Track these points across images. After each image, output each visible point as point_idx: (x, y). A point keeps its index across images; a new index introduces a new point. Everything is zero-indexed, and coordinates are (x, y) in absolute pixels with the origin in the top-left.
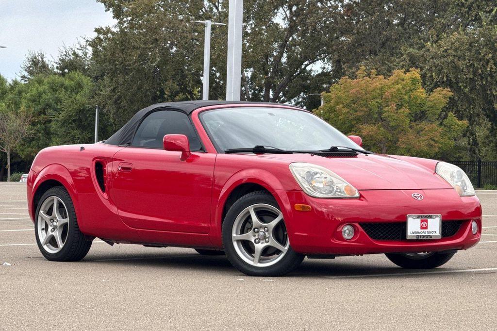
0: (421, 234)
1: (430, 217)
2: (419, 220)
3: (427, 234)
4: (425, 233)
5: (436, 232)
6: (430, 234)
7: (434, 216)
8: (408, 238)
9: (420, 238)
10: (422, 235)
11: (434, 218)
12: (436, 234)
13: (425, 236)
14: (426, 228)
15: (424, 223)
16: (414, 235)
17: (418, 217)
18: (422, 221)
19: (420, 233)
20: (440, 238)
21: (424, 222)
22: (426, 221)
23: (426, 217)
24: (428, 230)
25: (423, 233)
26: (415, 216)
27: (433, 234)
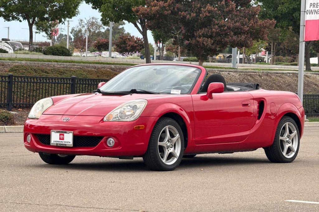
1: (66, 132)
2: (58, 134)
3: (63, 143)
4: (62, 142)
5: (70, 143)
7: (68, 132)
8: (51, 144)
9: (58, 145)
10: (61, 143)
14: (63, 139)
15: (62, 136)
17: (58, 132)
18: (60, 135)
19: (59, 142)
20: (73, 146)
22: (63, 135)
23: (62, 132)
24: (64, 141)
25: (61, 142)
26: (55, 131)
27: (68, 143)
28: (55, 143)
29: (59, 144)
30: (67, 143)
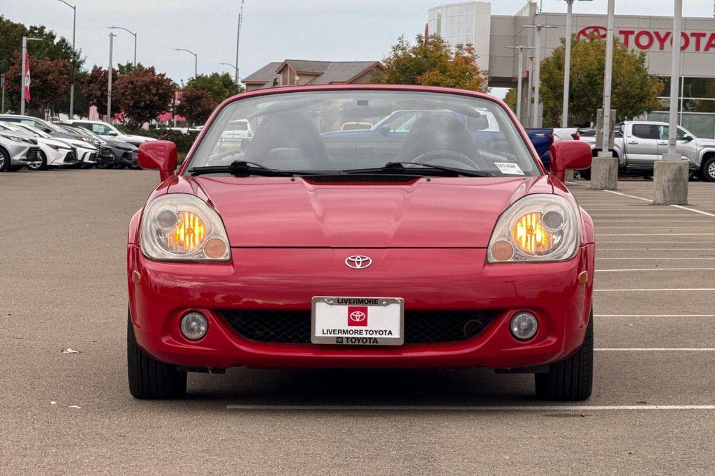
0: (349, 336)
1: (375, 303)
2: (343, 308)
3: (364, 336)
4: (360, 332)
5: (390, 332)
6: (374, 336)
7: (385, 300)
8: (314, 341)
9: (344, 342)
10: (353, 336)
11: (385, 305)
12: (390, 336)
13: (359, 339)
14: (364, 323)
15: (358, 315)
16: (332, 335)
17: (339, 302)
18: (350, 311)
19: (347, 332)
20: (401, 343)
21: (358, 312)
22: (365, 311)
23: (361, 301)
24: (368, 328)
25: (355, 332)
26: (331, 300)
27: (383, 336)
28: (329, 335)
29: (348, 338)
30: (378, 336)
